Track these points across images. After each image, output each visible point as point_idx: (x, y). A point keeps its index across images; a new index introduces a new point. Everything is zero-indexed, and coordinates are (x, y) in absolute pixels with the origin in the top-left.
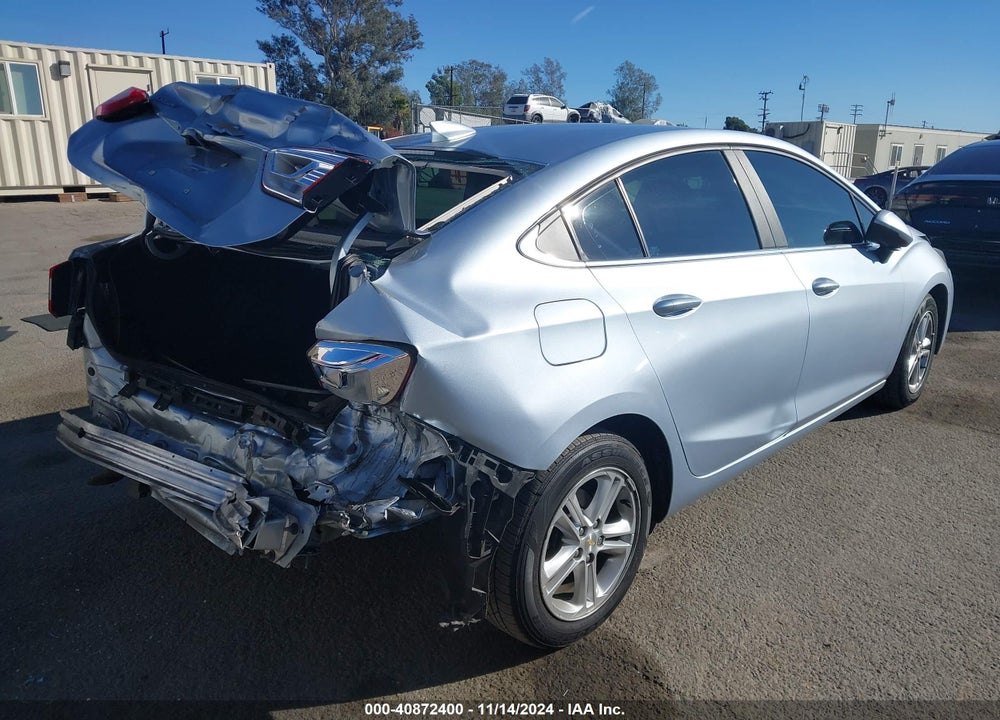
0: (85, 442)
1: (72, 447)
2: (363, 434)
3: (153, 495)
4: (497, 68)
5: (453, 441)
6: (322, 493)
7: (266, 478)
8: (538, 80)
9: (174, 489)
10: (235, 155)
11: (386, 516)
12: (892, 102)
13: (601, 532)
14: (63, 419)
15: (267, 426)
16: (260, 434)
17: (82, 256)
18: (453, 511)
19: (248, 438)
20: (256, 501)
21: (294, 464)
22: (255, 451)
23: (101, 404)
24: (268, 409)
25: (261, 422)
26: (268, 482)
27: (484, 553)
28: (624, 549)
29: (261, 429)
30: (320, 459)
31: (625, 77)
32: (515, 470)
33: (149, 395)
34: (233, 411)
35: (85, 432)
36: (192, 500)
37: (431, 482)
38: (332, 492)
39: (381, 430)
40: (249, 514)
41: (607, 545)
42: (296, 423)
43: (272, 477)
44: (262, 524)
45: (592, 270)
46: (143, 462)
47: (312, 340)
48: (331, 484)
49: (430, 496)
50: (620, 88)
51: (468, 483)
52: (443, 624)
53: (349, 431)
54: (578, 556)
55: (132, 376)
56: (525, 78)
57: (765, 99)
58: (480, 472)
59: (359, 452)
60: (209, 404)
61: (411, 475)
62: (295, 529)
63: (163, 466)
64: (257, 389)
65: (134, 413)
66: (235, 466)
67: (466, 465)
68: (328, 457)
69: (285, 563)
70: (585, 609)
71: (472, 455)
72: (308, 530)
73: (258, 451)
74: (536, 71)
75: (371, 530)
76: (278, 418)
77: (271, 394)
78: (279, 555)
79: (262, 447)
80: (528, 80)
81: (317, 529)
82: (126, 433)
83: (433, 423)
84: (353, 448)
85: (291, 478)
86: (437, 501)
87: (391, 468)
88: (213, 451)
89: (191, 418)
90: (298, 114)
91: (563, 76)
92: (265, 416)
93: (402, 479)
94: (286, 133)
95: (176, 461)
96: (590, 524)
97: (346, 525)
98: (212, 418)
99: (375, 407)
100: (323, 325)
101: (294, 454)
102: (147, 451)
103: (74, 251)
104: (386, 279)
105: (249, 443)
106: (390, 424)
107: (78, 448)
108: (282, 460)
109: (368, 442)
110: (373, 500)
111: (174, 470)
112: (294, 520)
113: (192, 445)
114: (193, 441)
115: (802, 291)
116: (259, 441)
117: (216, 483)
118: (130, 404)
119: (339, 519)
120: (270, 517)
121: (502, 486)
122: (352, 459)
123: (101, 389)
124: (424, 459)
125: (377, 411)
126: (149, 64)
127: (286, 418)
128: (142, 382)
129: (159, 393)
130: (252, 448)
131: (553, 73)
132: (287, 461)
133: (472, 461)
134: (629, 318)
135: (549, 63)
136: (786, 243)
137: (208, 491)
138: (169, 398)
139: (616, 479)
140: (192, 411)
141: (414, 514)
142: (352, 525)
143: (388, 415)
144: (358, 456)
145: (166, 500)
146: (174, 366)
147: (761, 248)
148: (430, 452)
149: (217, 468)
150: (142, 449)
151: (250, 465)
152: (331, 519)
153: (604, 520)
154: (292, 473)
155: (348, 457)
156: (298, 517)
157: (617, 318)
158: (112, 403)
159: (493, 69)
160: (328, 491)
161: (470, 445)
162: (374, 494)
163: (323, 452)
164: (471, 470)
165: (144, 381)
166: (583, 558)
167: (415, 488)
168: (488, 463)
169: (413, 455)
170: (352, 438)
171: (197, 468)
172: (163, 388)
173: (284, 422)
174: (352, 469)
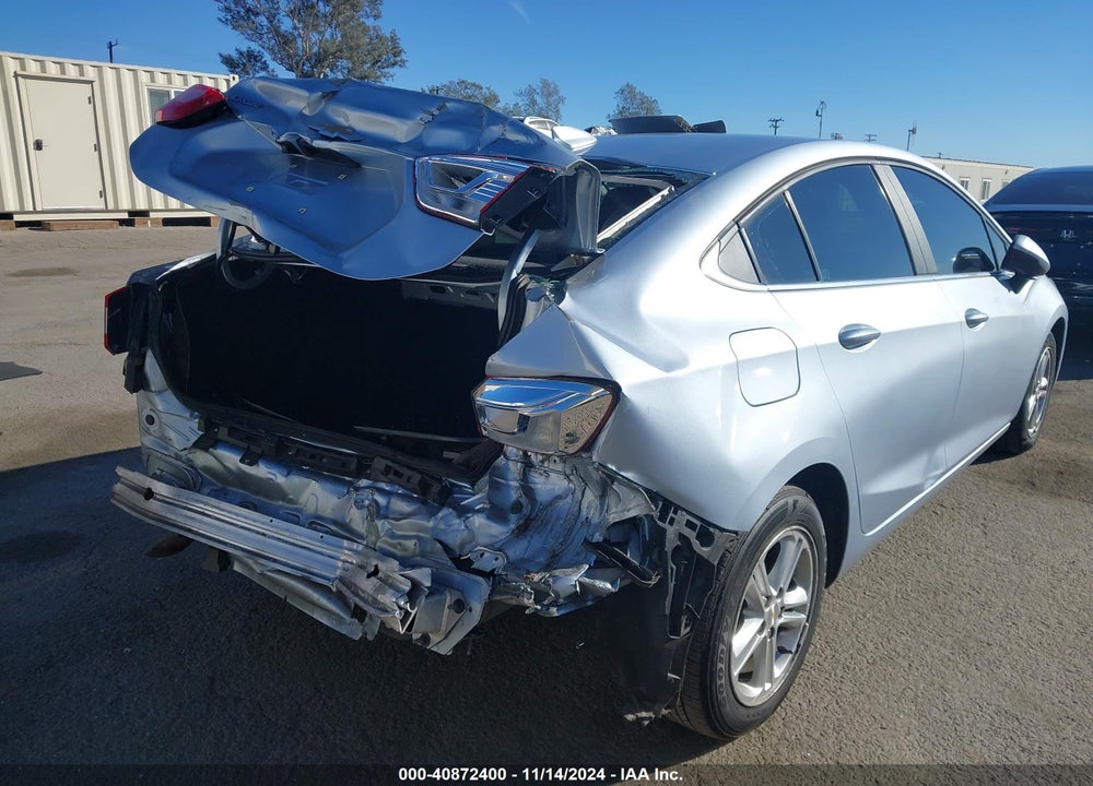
0: (153, 505)
1: (136, 511)
2: (527, 489)
3: (237, 567)
4: (488, 89)
5: (654, 496)
6: (489, 561)
7: (400, 544)
8: (534, 102)
9: (275, 561)
10: (352, 165)
11: (578, 589)
12: (913, 131)
13: (782, 601)
14: (120, 477)
15: (390, 482)
16: (382, 491)
17: (141, 281)
18: (653, 582)
19: (367, 497)
20: (413, 573)
21: (443, 527)
22: (377, 512)
23: (160, 459)
24: (393, 461)
25: (382, 477)
26: (405, 550)
27: (684, 631)
28: (799, 621)
29: (383, 485)
30: (478, 521)
31: (625, 100)
32: (717, 532)
33: (232, 447)
34: (343, 465)
35: (153, 493)
36: (299, 574)
37: (624, 545)
38: (501, 562)
39: (549, 484)
40: (407, 589)
41: (786, 618)
42: (433, 478)
43: (410, 544)
44: (423, 600)
45: (775, 294)
46: (232, 527)
47: (481, 378)
48: (500, 550)
49: (626, 563)
50: (621, 113)
51: (669, 547)
52: (630, 717)
53: (508, 486)
54: (761, 631)
55: (208, 425)
56: (519, 100)
57: (776, 127)
58: (680, 534)
59: (526, 510)
60: (312, 456)
61: (598, 537)
62: (460, 606)
63: (258, 533)
64: (375, 439)
65: (207, 469)
66: (351, 531)
67: (666, 525)
68: (489, 518)
69: (445, 649)
70: (764, 692)
71: (671, 514)
72: (477, 608)
73: (382, 512)
74: (530, 92)
75: (559, 607)
76: (407, 472)
77: (392, 443)
78: (434, 638)
79: (387, 507)
80: (522, 102)
81: (489, 605)
82: (199, 492)
83: (629, 475)
84: (517, 507)
85: (440, 542)
86: (635, 570)
87: (570, 530)
88: (319, 513)
89: (288, 474)
90: (436, 113)
91: (562, 100)
92: (387, 470)
93: (589, 544)
94: (421, 135)
95: (277, 527)
96: (775, 593)
97: (529, 601)
98: (316, 472)
99: (540, 458)
100: (495, 360)
101: (440, 515)
102: (237, 515)
103: (134, 275)
104: (567, 304)
105: (367, 502)
106: (563, 477)
107: (144, 512)
108: (425, 523)
109: (535, 500)
110: (555, 569)
111: (273, 538)
112: (457, 595)
113: (291, 506)
114: (291, 501)
115: (957, 323)
116: (382, 500)
117: (328, 552)
118: (202, 459)
119: (518, 593)
120: (432, 592)
121: (704, 551)
122: (519, 519)
123: (164, 439)
124: (613, 518)
125: (543, 462)
126: (91, 73)
127: (419, 472)
128: (223, 433)
129: (245, 445)
130: (373, 509)
131: (550, 95)
132: (431, 524)
133: (672, 522)
134: (818, 349)
135: (546, 84)
136: (935, 269)
137: (319, 562)
138: (259, 451)
139: (800, 541)
140: (290, 465)
141: (609, 586)
142: (537, 601)
143: (560, 467)
144: (528, 516)
145: (262, 574)
146: (258, 412)
147: (915, 274)
148: (623, 511)
149: (327, 533)
150: (229, 512)
151: (373, 529)
152: (507, 593)
153: (786, 589)
154: (442, 538)
155: (513, 517)
156: (462, 593)
157: (808, 349)
158: (178, 457)
159: (484, 90)
160: (496, 559)
161: (671, 503)
162: (553, 562)
163: (479, 511)
164: (671, 532)
165: (226, 430)
166: (765, 634)
167: (605, 554)
168: (690, 524)
169: (597, 514)
170: (514, 495)
171: (303, 536)
172: (249, 438)
173: (417, 478)
174: (522, 530)
